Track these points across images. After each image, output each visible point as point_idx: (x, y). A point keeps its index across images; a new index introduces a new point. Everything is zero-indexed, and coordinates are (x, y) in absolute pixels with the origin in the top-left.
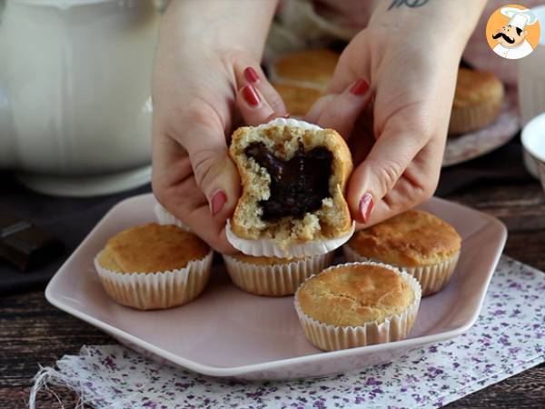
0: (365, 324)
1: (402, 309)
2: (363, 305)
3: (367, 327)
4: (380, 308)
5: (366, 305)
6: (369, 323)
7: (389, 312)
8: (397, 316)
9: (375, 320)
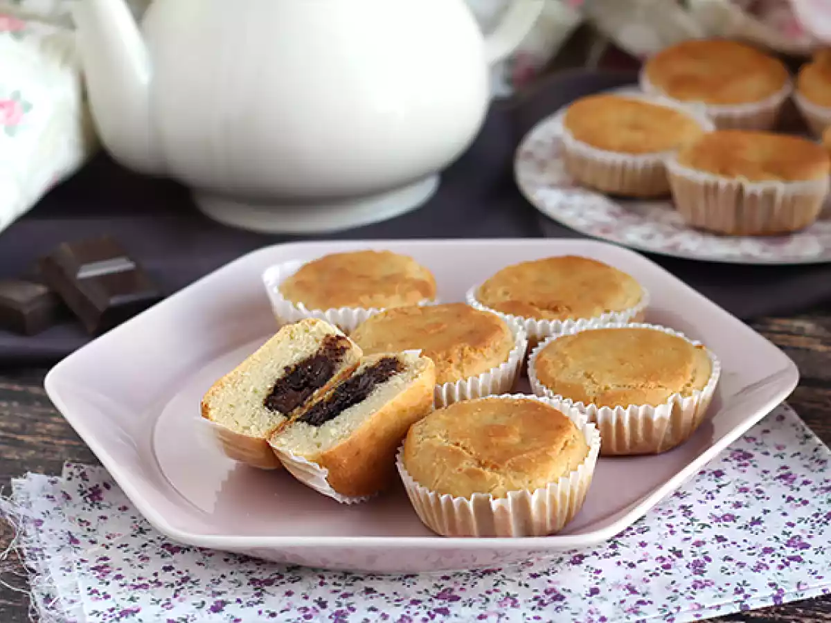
0: (473, 496)
1: (541, 482)
2: (480, 464)
3: (477, 501)
4: (505, 475)
5: (484, 466)
6: (480, 495)
7: (517, 483)
8: (529, 493)
9: (490, 491)
